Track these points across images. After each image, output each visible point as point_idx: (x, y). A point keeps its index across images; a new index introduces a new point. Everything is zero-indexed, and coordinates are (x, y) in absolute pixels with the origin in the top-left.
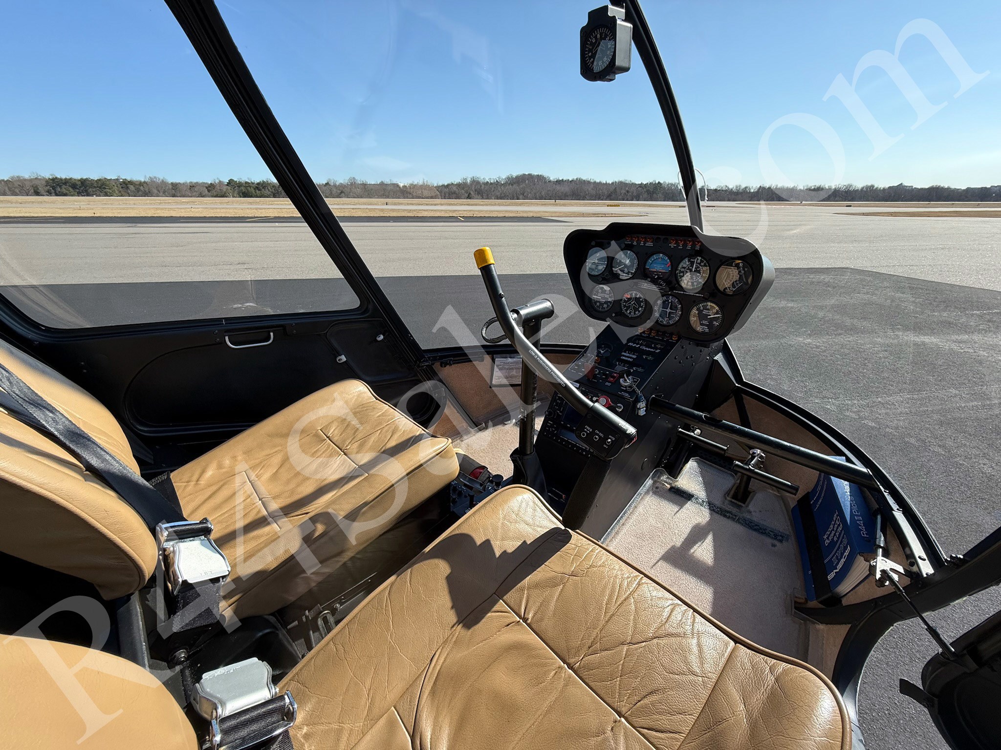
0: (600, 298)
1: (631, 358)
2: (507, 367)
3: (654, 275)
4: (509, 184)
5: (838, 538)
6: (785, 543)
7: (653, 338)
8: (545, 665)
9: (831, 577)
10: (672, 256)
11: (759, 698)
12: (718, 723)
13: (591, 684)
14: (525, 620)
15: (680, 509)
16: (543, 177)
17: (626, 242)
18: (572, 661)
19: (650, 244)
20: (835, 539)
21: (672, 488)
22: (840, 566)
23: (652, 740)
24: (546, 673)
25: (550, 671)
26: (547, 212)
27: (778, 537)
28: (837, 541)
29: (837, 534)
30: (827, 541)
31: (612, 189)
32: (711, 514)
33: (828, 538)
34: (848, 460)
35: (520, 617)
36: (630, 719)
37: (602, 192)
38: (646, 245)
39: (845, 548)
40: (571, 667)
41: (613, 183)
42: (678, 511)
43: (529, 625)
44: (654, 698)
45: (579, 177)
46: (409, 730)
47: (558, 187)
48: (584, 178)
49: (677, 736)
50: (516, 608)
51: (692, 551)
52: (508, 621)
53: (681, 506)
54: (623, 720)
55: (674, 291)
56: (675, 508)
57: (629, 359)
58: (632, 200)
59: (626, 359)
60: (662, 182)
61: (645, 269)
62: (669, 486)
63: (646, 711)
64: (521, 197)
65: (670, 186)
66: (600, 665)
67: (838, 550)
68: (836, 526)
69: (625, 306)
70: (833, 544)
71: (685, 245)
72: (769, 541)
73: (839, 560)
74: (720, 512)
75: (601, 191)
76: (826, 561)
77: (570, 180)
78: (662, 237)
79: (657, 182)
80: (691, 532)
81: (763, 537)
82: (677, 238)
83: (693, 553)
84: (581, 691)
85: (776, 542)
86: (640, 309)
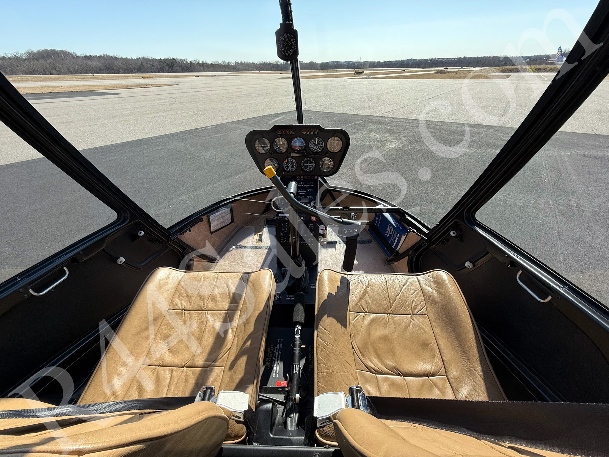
1: (304, 192)
2: (217, 218)
3: (297, 149)
4: (33, 59)
5: (392, 233)
6: (372, 243)
7: (306, 179)
8: (383, 319)
9: (393, 246)
10: (304, 138)
11: (432, 285)
12: (430, 297)
13: (398, 313)
14: (366, 312)
16: (68, 52)
18: (389, 312)
19: (292, 134)
20: (391, 234)
21: (327, 243)
22: (396, 241)
23: (421, 313)
24: (386, 321)
25: (386, 319)
26: (93, 86)
27: (369, 242)
28: (392, 234)
29: (391, 232)
30: (387, 236)
31: (139, 63)
33: (387, 234)
34: (384, 206)
35: (364, 313)
36: (413, 313)
37: (132, 66)
38: (290, 134)
39: (397, 235)
40: (390, 314)
41: (137, 59)
43: (369, 313)
44: (414, 303)
45: (105, 53)
46: (367, 370)
47: (89, 62)
48: (111, 54)
49: (424, 308)
50: (361, 311)
52: (362, 317)
53: (335, 247)
54: (412, 315)
55: (310, 155)
56: (334, 249)
57: (303, 193)
58: (159, 72)
59: (302, 194)
60: (175, 58)
61: (291, 146)
62: (326, 242)
63: (415, 308)
64: (54, 71)
65: (182, 61)
66: (396, 307)
67: (393, 236)
68: (390, 229)
69: (286, 167)
70: (390, 235)
72: (367, 245)
73: (395, 240)
75: (130, 65)
76: (390, 242)
77: (98, 56)
79: (172, 58)
81: (365, 244)
84: (398, 317)
85: (369, 244)
86: (294, 167)
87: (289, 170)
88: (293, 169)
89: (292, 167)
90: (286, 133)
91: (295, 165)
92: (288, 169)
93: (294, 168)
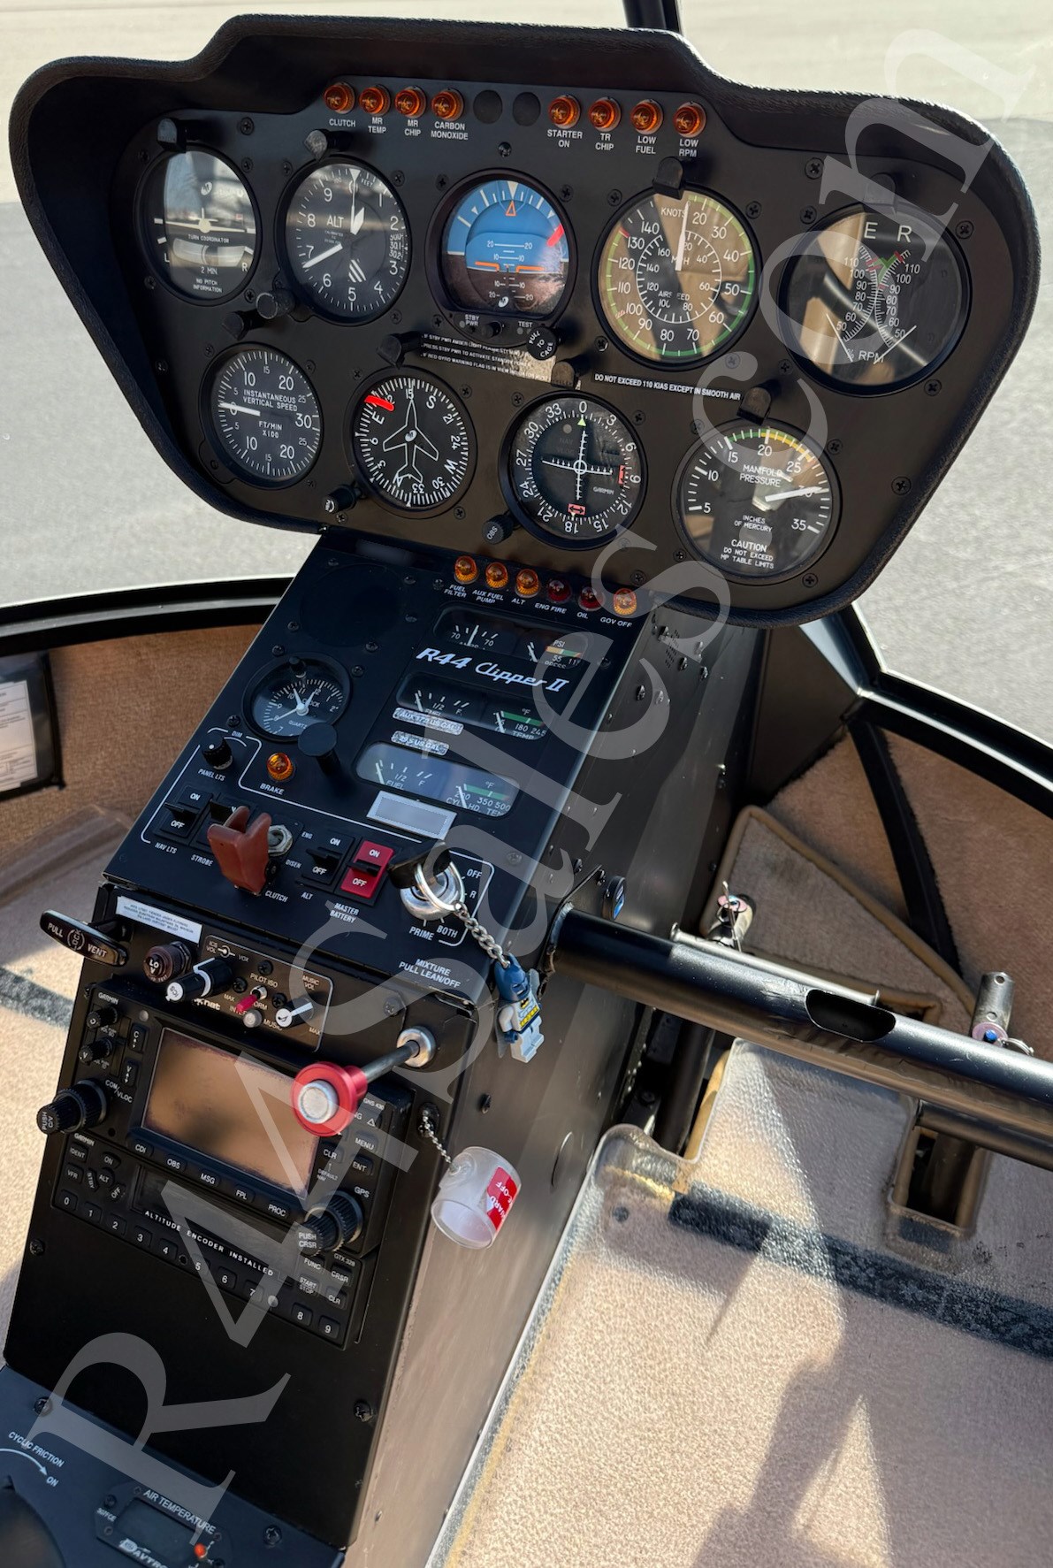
0: (257, 413)
3: (492, 294)
7: (528, 608)
10: (566, 193)
15: (727, 1302)
17: (332, 123)
19: (450, 129)
21: (679, 1203)
32: (846, 1305)
38: (434, 134)
42: (718, 1321)
51: (801, 1519)
55: (598, 377)
56: (706, 1306)
61: (444, 264)
62: (666, 1197)
69: (377, 452)
71: (625, 135)
74: (878, 1286)
78: (509, 92)
80: (782, 1416)
82: (583, 93)
83: (808, 1527)
86: (450, 466)
87: (407, 485)
88: (437, 483)
89: (431, 470)
90: (396, 127)
91: (456, 456)
92: (398, 479)
93: (447, 477)
